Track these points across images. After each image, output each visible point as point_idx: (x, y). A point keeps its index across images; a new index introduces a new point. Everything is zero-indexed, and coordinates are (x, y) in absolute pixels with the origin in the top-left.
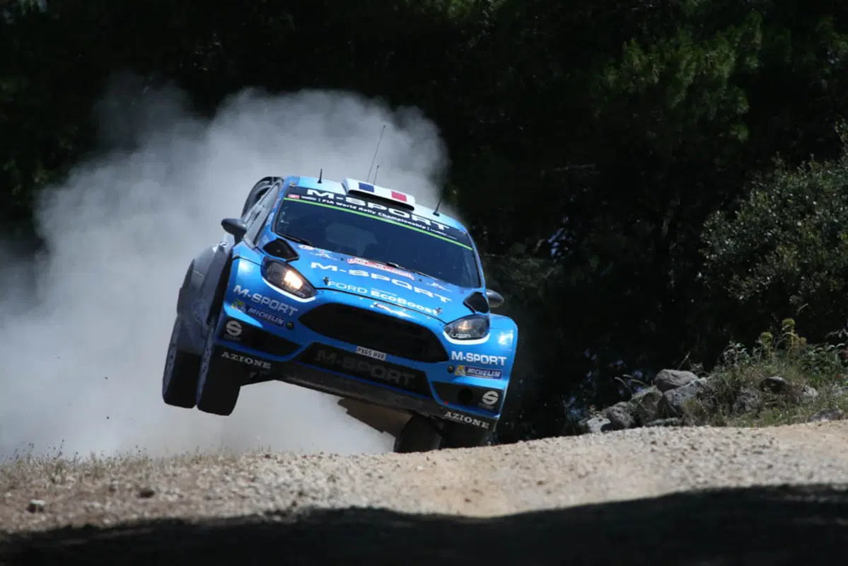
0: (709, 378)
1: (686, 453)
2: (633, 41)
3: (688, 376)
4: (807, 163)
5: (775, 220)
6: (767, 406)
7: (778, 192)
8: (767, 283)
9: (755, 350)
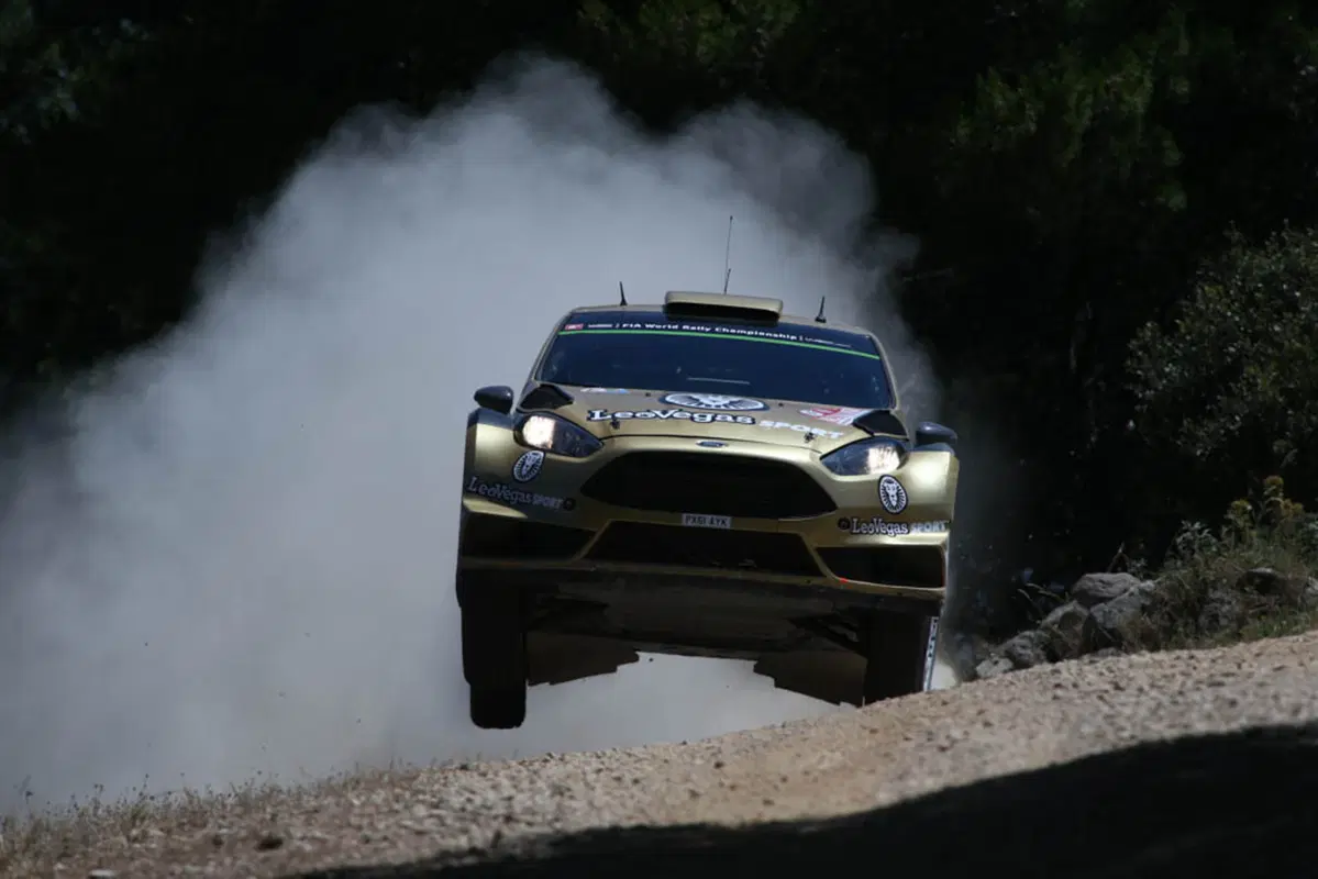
0: (1159, 580)
1: (1106, 696)
2: (991, 70)
3: (1125, 581)
4: (1279, 234)
5: (1239, 327)
6: (1253, 616)
7: (1239, 283)
8: (1237, 426)
9: (1225, 529)
